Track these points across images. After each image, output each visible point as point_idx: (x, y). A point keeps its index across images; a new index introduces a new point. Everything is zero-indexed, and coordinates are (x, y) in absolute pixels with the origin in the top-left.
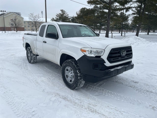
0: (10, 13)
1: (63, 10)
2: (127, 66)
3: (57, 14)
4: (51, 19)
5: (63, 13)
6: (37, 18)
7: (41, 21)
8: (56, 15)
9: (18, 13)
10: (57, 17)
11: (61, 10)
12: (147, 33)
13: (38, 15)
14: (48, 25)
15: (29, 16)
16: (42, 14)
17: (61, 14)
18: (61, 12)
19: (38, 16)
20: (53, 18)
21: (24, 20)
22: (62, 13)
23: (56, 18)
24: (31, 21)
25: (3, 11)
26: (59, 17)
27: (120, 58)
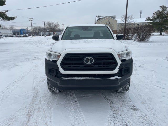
0: (106, 17)
1: (163, 6)
3: (155, 12)
4: (146, 19)
5: (163, 9)
6: (130, 19)
7: (133, 22)
8: (154, 14)
9: (113, 17)
10: (154, 16)
11: (160, 7)
13: (131, 16)
15: (122, 18)
16: (141, 14)
17: (159, 11)
19: (130, 17)
20: (149, 18)
22: (161, 10)
23: (152, 17)
24: (122, 23)
25: (98, 16)
26: (156, 15)
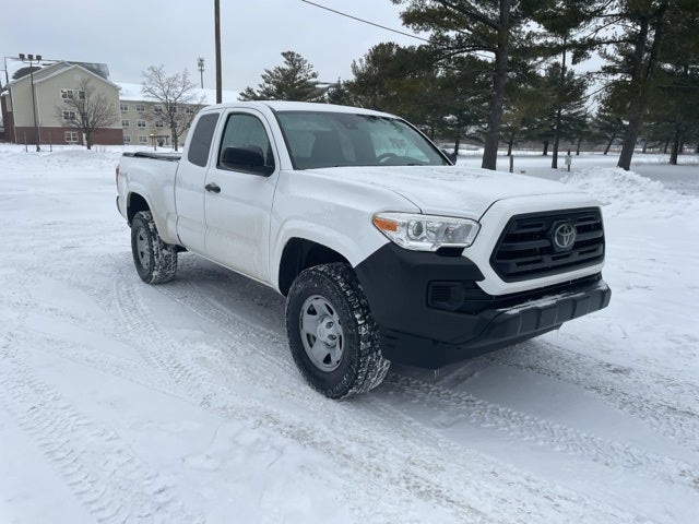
0: (63, 64)
1: (293, 54)
2: (578, 295)
3: (269, 72)
4: (242, 94)
5: (294, 65)
6: (180, 89)
7: (196, 102)
8: (264, 77)
9: (96, 67)
10: (267, 85)
11: (284, 54)
12: (667, 158)
13: (185, 77)
14: (230, 115)
15: (146, 79)
16: (202, 70)
17: (283, 70)
18: (283, 64)
19: (181, 80)
20: (250, 90)
21: (121, 98)
22: (287, 67)
23: (261, 89)
24: (150, 100)
25: (31, 57)
26: (274, 83)
27: (548, 261)
